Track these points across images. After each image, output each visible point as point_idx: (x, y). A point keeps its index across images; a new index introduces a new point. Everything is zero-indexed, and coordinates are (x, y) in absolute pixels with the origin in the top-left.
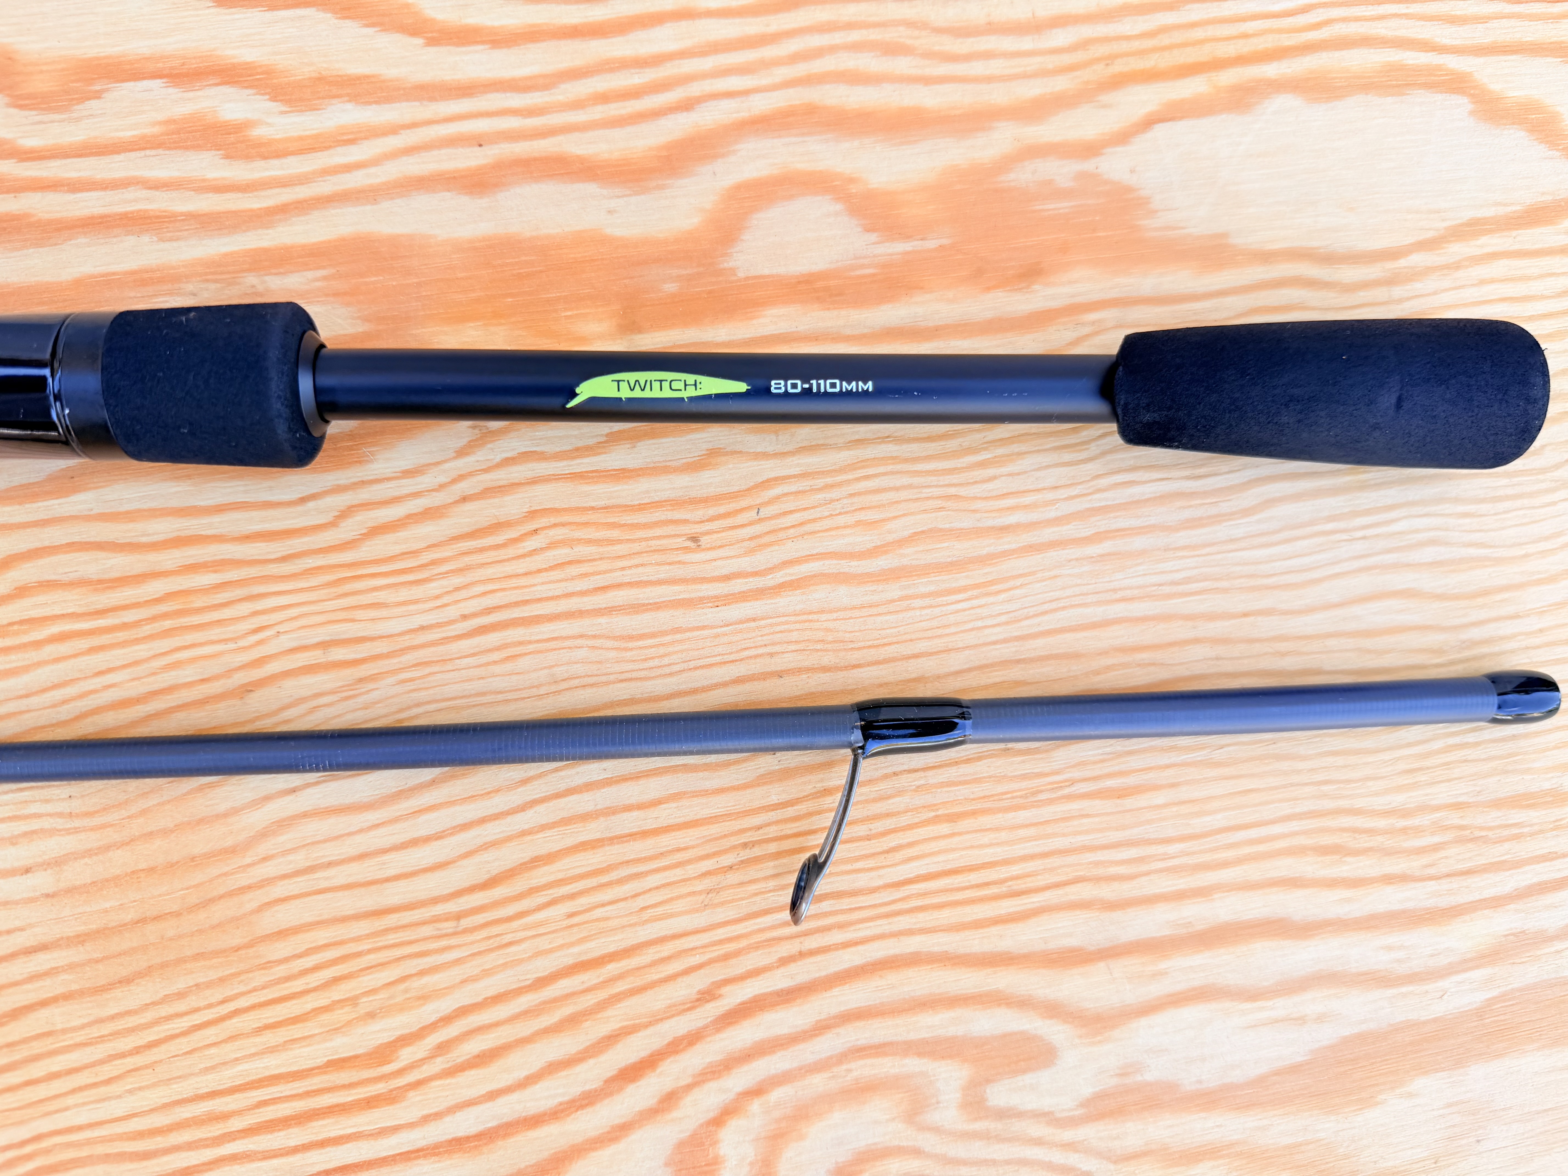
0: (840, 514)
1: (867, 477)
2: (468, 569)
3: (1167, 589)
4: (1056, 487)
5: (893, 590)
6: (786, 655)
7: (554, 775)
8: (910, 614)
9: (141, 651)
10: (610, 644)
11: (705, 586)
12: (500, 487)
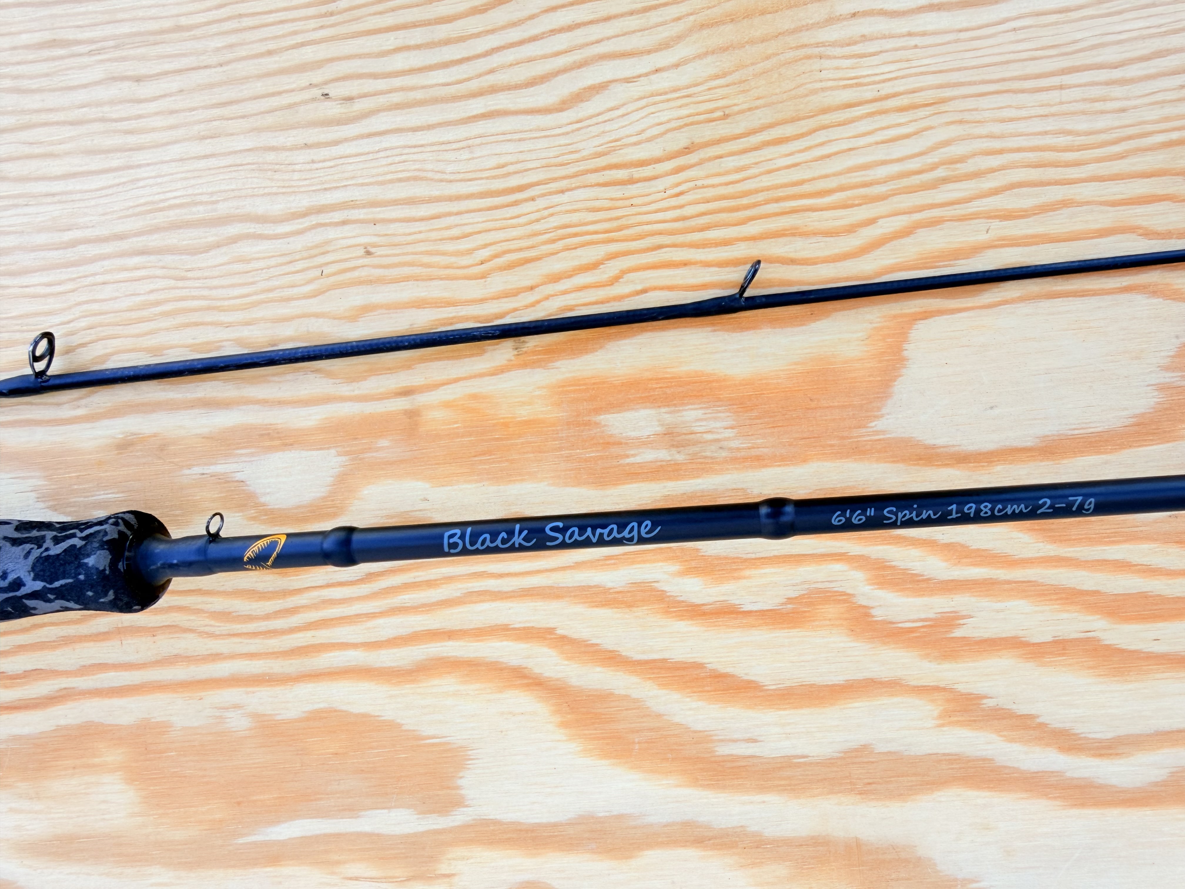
0: (262, 269)
1: (242, 296)
2: (530, 235)
3: (21, 201)
4: (103, 284)
5: (223, 208)
6: (302, 161)
7: (471, 76)
8: (210, 190)
9: (767, 181)
10: (430, 175)
11: (361, 217)
12: (506, 297)
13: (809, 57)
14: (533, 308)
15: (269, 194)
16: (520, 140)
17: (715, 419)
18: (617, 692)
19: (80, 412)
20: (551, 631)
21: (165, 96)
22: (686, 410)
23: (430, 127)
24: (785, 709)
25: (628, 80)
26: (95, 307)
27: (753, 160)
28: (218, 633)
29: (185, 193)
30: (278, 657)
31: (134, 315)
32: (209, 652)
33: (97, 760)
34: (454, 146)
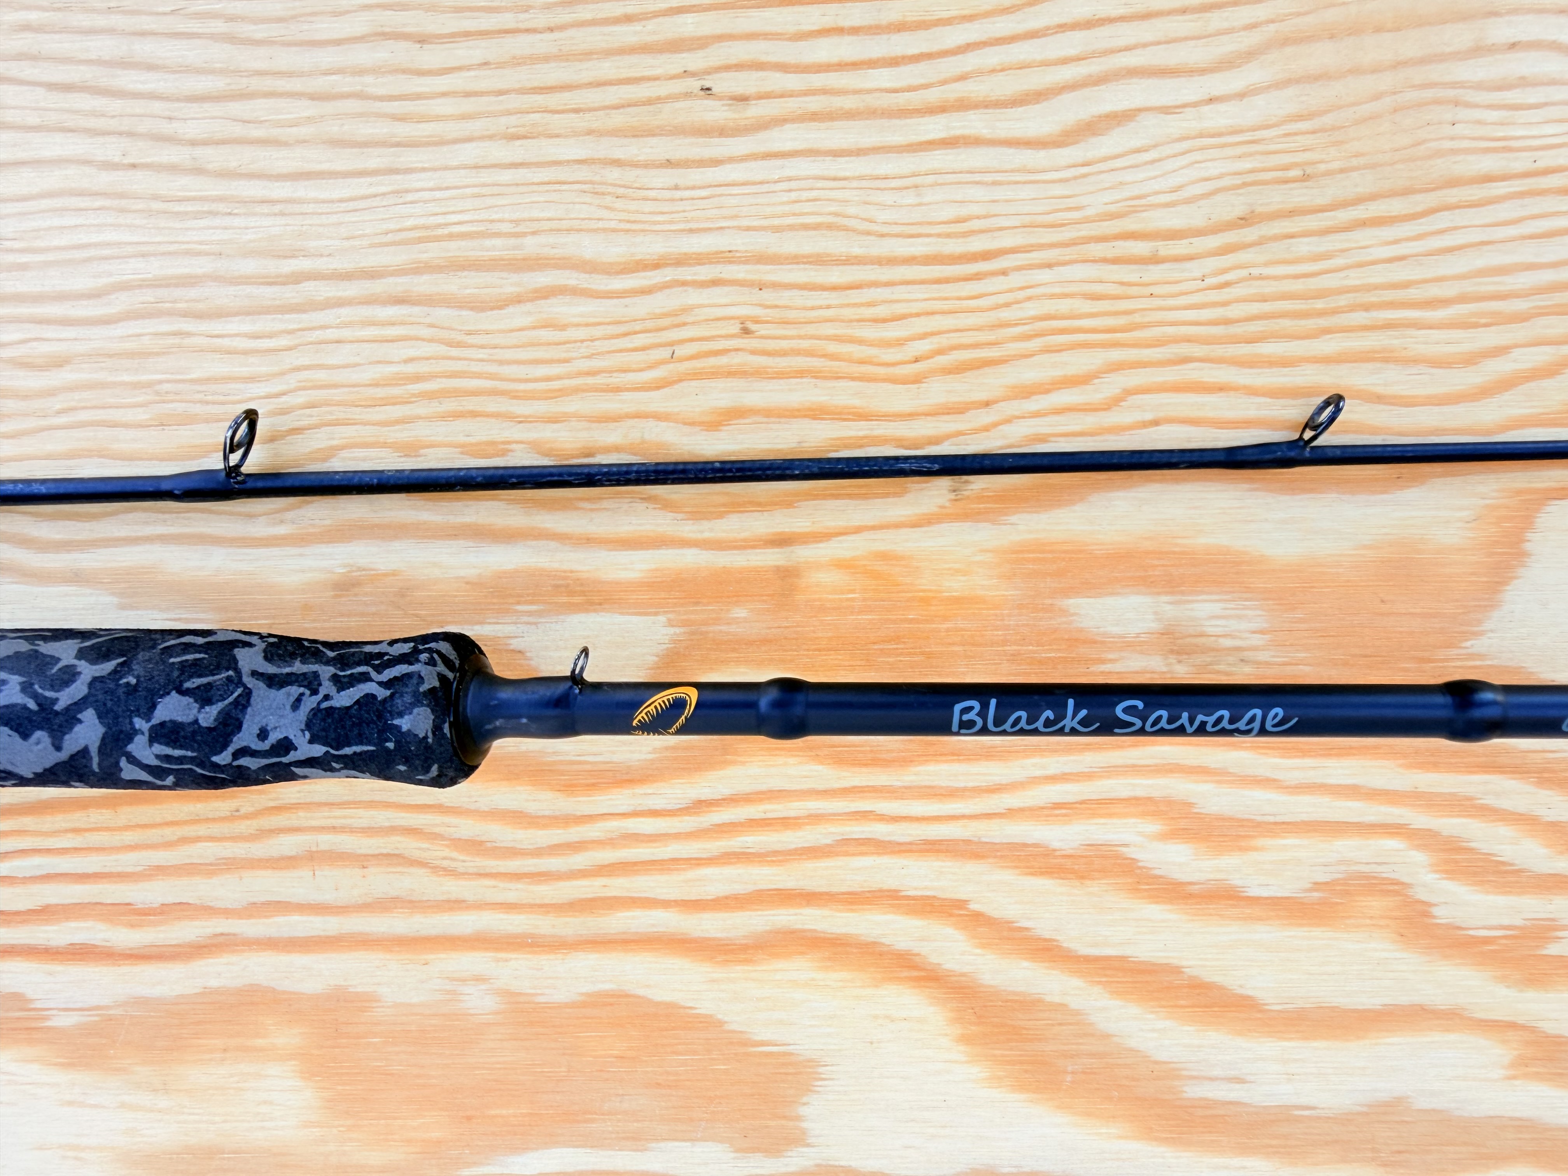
0: (582, 341)
1: (548, 379)
2: (993, 326)
3: (222, 207)
4: (338, 342)
5: (531, 246)
6: (660, 185)
7: (932, 81)
8: (516, 216)
9: (1355, 278)
10: (851, 223)
11: (741, 276)
12: (948, 414)
13: (1438, 102)
14: (986, 434)
15: (604, 230)
16: (994, 183)
17: (1239, 617)
18: (1048, 998)
19: (282, 530)
20: (961, 904)
21: (460, 69)
22: (1197, 601)
23: (859, 152)
24: (1291, 1039)
25: (1166, 110)
26: (321, 376)
27: (1339, 246)
28: (461, 870)
29: (476, 217)
30: (549, 912)
31: (380, 392)
32: (444, 897)
33: (260, 1042)
34: (894, 183)
